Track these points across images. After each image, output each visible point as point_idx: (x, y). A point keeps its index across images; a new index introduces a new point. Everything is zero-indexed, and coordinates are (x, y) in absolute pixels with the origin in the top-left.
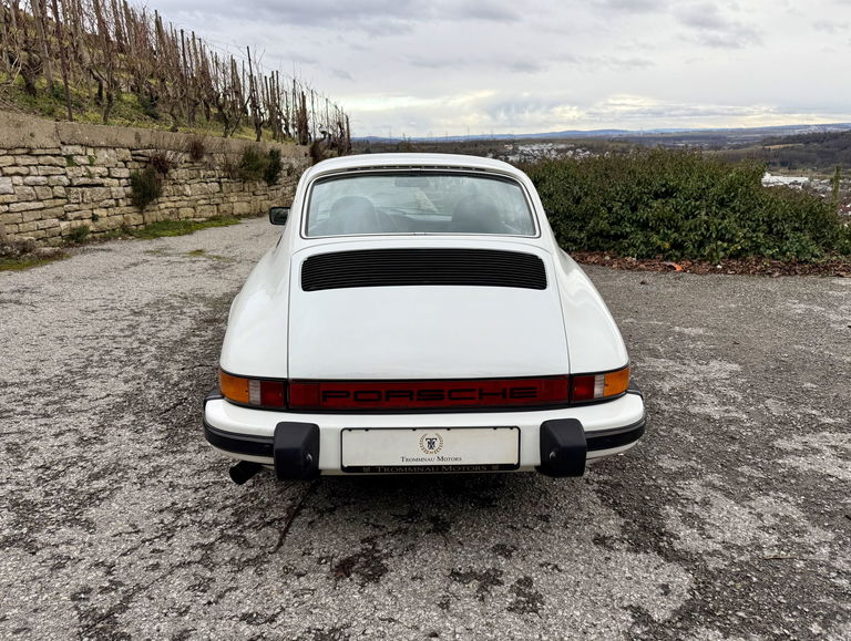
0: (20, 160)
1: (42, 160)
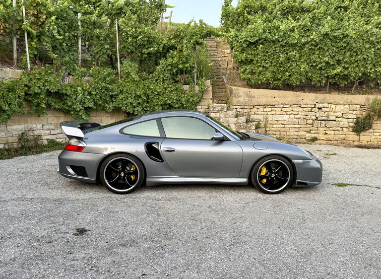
0: (295, 109)
1: (305, 109)
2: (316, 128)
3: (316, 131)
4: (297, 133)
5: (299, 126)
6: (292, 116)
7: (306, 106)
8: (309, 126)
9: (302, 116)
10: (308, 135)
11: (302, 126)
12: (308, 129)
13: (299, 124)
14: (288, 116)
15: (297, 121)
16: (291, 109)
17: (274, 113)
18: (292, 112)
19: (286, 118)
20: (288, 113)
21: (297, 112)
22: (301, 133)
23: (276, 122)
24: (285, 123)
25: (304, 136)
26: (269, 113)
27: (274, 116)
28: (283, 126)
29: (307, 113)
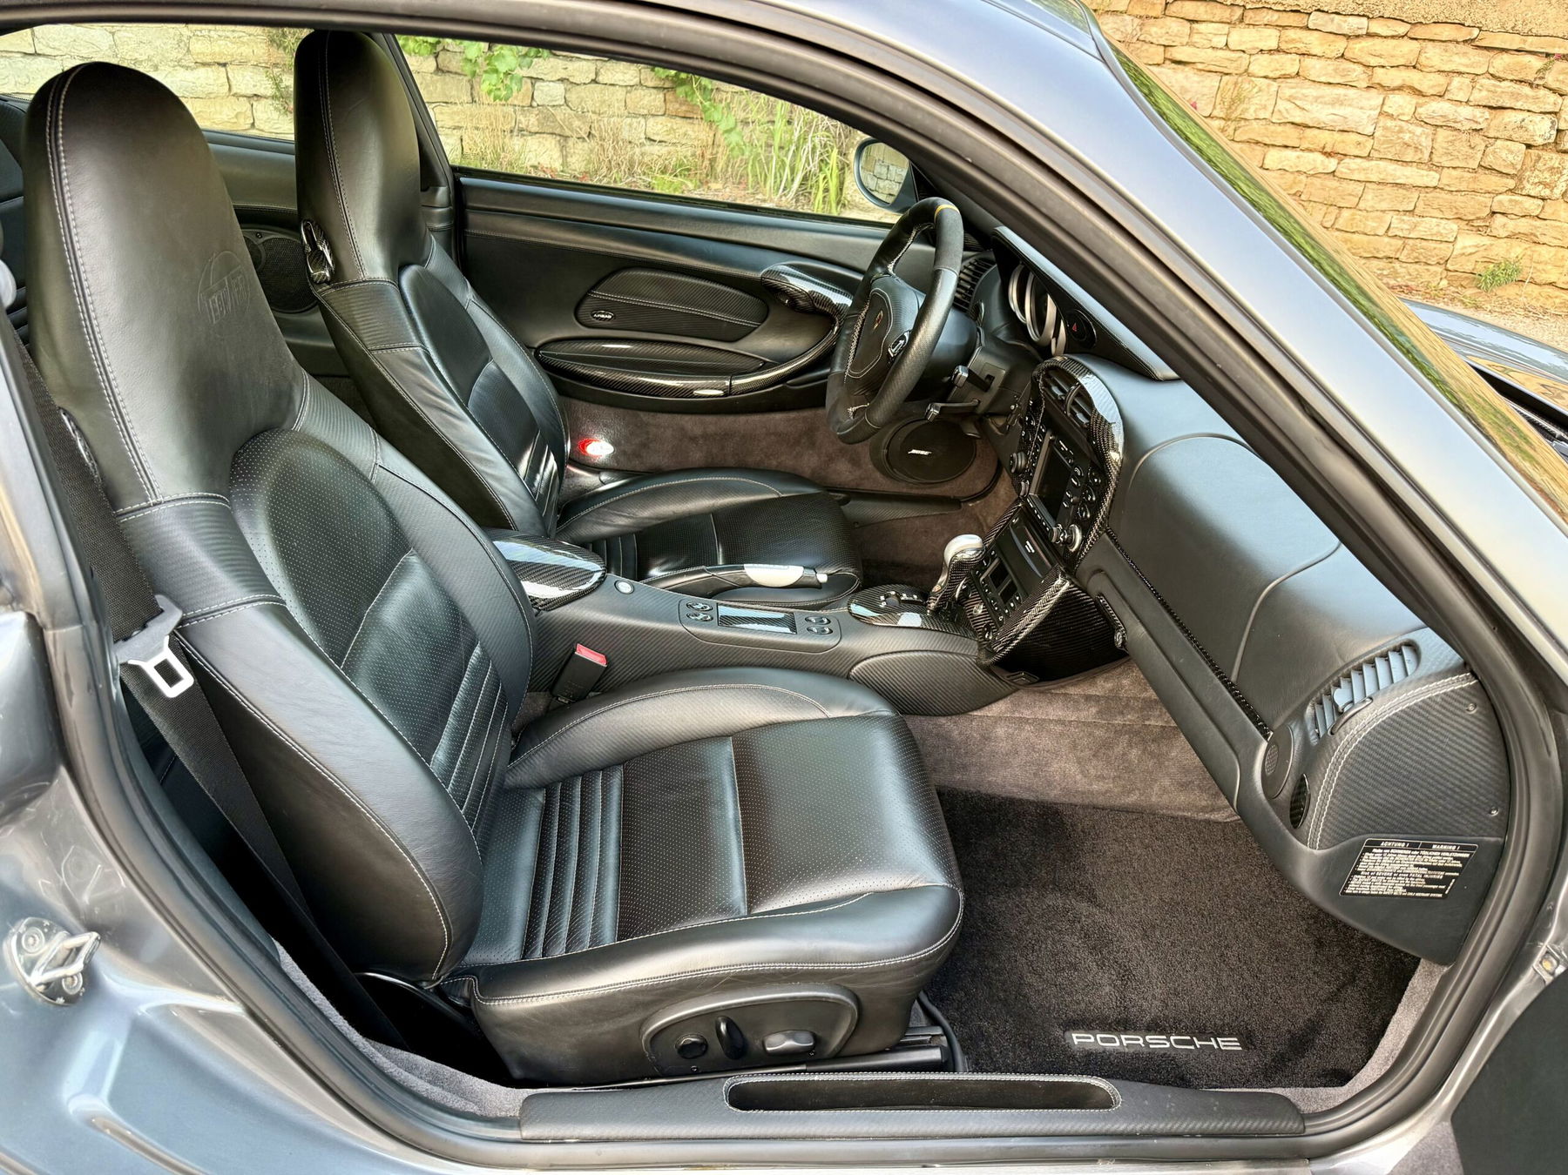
2: (1532, 206)
3: (1524, 225)
4: (1401, 225)
5: (1431, 178)
6: (1401, 103)
7: (1515, 42)
8: (1493, 182)
9: (1466, 111)
10: (1468, 241)
11: (1449, 177)
12: (1476, 206)
13: (1432, 165)
14: (1375, 98)
15: (1426, 142)
16: (1407, 49)
17: (1290, 64)
18: (1413, 78)
19: (1360, 109)
20: (1381, 76)
21: (1442, 79)
22: (1428, 226)
23: (1291, 136)
24: (1348, 143)
25: (1445, 250)
26: (1261, 65)
27: (1288, 89)
28: (1332, 164)
29: (1505, 92)
